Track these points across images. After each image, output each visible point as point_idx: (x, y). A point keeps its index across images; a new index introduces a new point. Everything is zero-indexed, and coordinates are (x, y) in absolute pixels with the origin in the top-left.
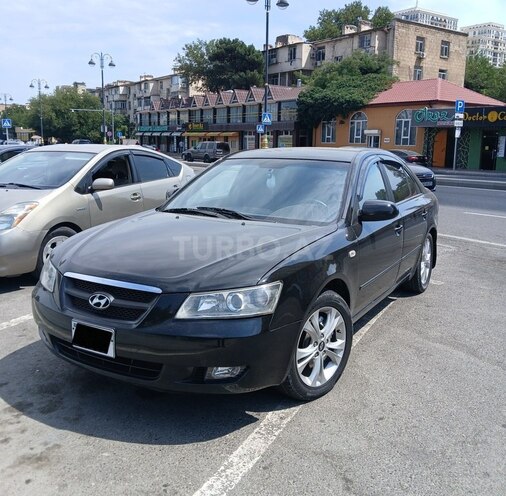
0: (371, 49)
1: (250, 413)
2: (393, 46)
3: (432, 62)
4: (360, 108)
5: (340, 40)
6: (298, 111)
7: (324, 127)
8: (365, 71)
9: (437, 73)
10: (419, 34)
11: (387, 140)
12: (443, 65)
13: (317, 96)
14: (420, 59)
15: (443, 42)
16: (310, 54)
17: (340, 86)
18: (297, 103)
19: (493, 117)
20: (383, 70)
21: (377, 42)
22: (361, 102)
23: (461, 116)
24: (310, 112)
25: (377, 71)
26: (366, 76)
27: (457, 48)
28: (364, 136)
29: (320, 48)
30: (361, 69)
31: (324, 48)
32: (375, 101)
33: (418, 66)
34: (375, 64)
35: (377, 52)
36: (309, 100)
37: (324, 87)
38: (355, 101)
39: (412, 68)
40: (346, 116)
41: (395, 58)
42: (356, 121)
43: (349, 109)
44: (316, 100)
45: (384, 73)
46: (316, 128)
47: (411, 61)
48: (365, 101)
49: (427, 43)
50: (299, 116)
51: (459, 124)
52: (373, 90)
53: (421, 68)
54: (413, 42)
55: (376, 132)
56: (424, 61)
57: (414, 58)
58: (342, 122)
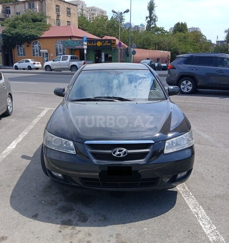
0: (35, 10)
1: (170, 190)
2: (45, 9)
3: (63, 17)
4: (36, 39)
5: (18, 4)
6: (3, 40)
7: (18, 48)
8: (35, 21)
9: (67, 23)
10: (57, 4)
11: (52, 55)
12: (68, 19)
13: (13, 32)
14: (58, 16)
15: (67, 8)
16: (2, 10)
17: (24, 28)
18: (2, 36)
19: (99, 44)
20: (43, 20)
21: (38, 6)
22: (37, 36)
23: (86, 43)
24: (10, 40)
25: (40, 21)
26: (36, 23)
27: (73, 11)
28: (40, 53)
29: (7, 7)
30: (32, 19)
31: (9, 7)
32: (43, 36)
33: (58, 19)
34: (39, 17)
35: (38, 11)
36: (9, 34)
37: (15, 28)
38: (33, 36)
39: (55, 20)
40: (29, 43)
41: (47, 15)
42: (35, 46)
43: (31, 39)
44: (13, 34)
45: (44, 22)
46: (14, 48)
47: (54, 17)
48: (39, 35)
49: (60, 8)
50: (4, 43)
51: (85, 47)
52: (41, 30)
53: (59, 20)
54: (54, 7)
55: (46, 51)
56: (60, 17)
57: (56, 15)
58: (28, 46)
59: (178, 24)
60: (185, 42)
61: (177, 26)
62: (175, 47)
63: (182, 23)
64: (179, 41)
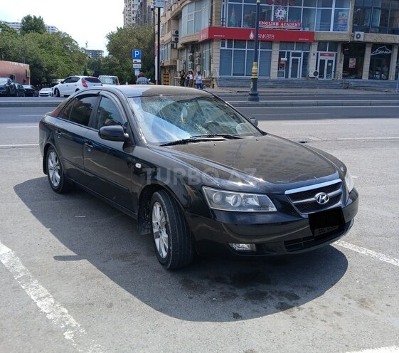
59: (28, 18)
60: (49, 49)
61: (27, 21)
62: (34, 57)
63: (35, 18)
64: (40, 47)
